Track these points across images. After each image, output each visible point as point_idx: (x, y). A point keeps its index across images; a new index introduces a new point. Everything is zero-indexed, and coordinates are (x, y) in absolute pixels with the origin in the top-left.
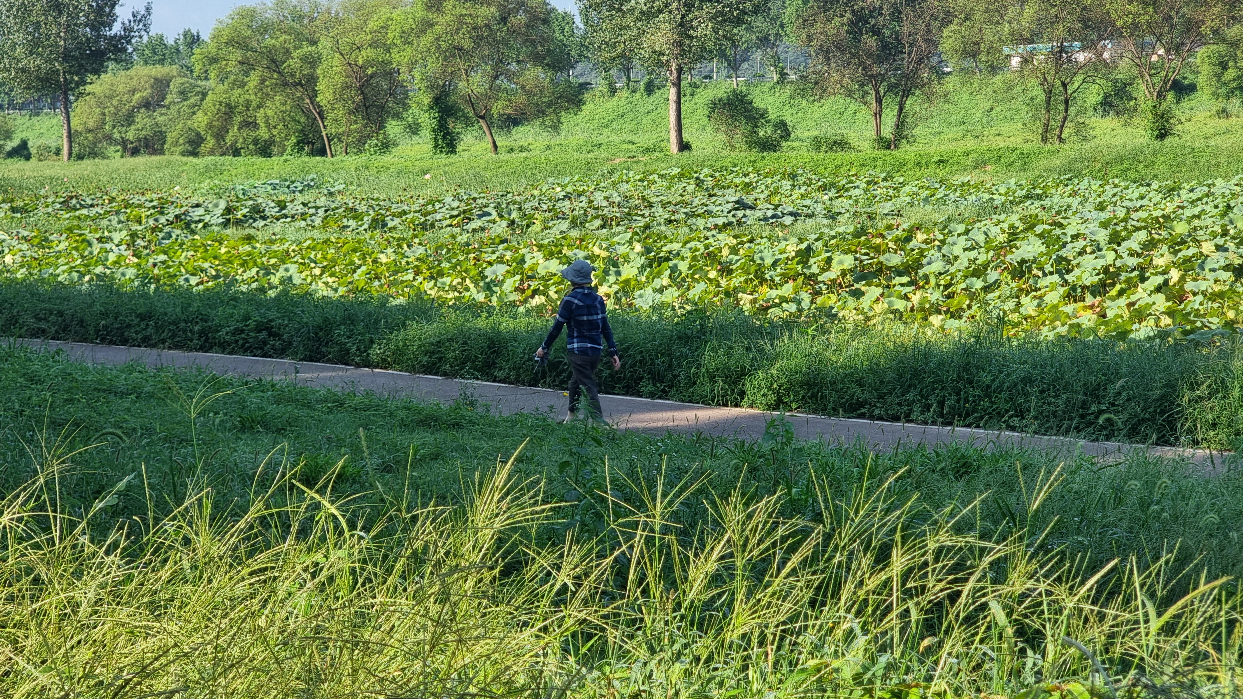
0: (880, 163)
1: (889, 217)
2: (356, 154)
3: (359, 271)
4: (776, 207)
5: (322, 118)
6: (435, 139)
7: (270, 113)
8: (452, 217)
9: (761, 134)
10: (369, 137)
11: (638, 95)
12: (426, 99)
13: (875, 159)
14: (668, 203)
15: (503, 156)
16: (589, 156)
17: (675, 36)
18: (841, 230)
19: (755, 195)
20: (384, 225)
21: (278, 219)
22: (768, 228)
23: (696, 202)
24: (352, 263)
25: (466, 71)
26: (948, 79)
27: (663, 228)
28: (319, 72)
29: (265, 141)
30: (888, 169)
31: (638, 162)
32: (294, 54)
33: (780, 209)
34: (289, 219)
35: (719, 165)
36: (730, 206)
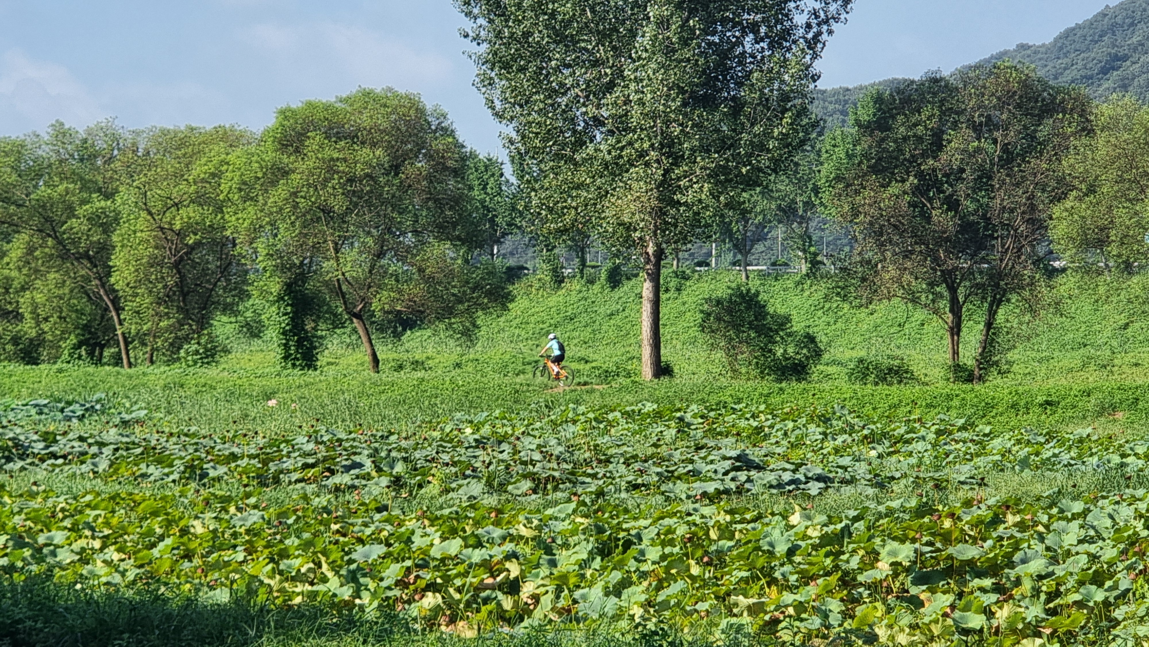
0: (956, 402)
1: (966, 487)
2: (168, 363)
3: (161, 545)
4: (797, 467)
5: (119, 310)
6: (286, 346)
7: (39, 298)
8: (306, 466)
9: (780, 352)
10: (187, 339)
11: (596, 288)
12: (275, 287)
13: (949, 397)
14: (635, 457)
15: (386, 375)
16: (518, 380)
17: (654, 203)
18: (895, 504)
19: (766, 446)
20: (204, 475)
21: (42, 460)
22: (782, 500)
23: (677, 456)
24: (150, 532)
25: (336, 244)
26: (1061, 279)
27: (624, 495)
28: (115, 238)
29: (31, 340)
30: (968, 412)
31: (593, 391)
32: (80, 211)
33: (802, 470)
34: (60, 461)
35: (713, 399)
36: (727, 464)
